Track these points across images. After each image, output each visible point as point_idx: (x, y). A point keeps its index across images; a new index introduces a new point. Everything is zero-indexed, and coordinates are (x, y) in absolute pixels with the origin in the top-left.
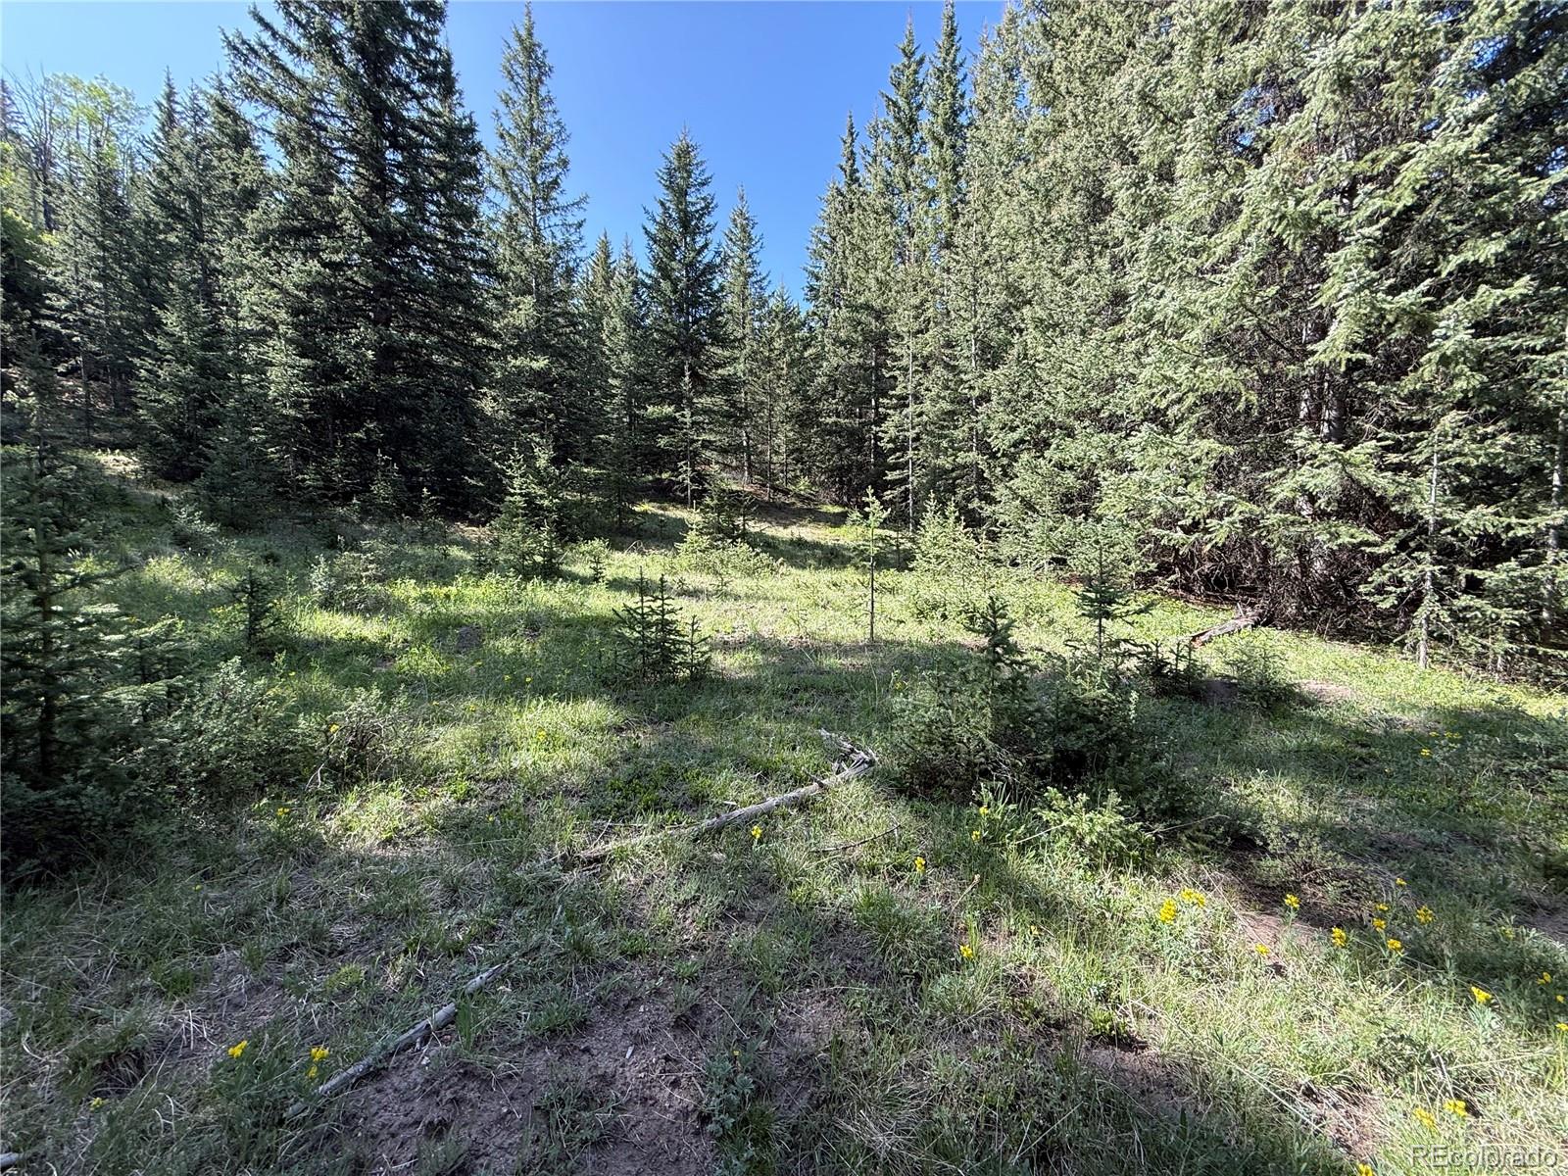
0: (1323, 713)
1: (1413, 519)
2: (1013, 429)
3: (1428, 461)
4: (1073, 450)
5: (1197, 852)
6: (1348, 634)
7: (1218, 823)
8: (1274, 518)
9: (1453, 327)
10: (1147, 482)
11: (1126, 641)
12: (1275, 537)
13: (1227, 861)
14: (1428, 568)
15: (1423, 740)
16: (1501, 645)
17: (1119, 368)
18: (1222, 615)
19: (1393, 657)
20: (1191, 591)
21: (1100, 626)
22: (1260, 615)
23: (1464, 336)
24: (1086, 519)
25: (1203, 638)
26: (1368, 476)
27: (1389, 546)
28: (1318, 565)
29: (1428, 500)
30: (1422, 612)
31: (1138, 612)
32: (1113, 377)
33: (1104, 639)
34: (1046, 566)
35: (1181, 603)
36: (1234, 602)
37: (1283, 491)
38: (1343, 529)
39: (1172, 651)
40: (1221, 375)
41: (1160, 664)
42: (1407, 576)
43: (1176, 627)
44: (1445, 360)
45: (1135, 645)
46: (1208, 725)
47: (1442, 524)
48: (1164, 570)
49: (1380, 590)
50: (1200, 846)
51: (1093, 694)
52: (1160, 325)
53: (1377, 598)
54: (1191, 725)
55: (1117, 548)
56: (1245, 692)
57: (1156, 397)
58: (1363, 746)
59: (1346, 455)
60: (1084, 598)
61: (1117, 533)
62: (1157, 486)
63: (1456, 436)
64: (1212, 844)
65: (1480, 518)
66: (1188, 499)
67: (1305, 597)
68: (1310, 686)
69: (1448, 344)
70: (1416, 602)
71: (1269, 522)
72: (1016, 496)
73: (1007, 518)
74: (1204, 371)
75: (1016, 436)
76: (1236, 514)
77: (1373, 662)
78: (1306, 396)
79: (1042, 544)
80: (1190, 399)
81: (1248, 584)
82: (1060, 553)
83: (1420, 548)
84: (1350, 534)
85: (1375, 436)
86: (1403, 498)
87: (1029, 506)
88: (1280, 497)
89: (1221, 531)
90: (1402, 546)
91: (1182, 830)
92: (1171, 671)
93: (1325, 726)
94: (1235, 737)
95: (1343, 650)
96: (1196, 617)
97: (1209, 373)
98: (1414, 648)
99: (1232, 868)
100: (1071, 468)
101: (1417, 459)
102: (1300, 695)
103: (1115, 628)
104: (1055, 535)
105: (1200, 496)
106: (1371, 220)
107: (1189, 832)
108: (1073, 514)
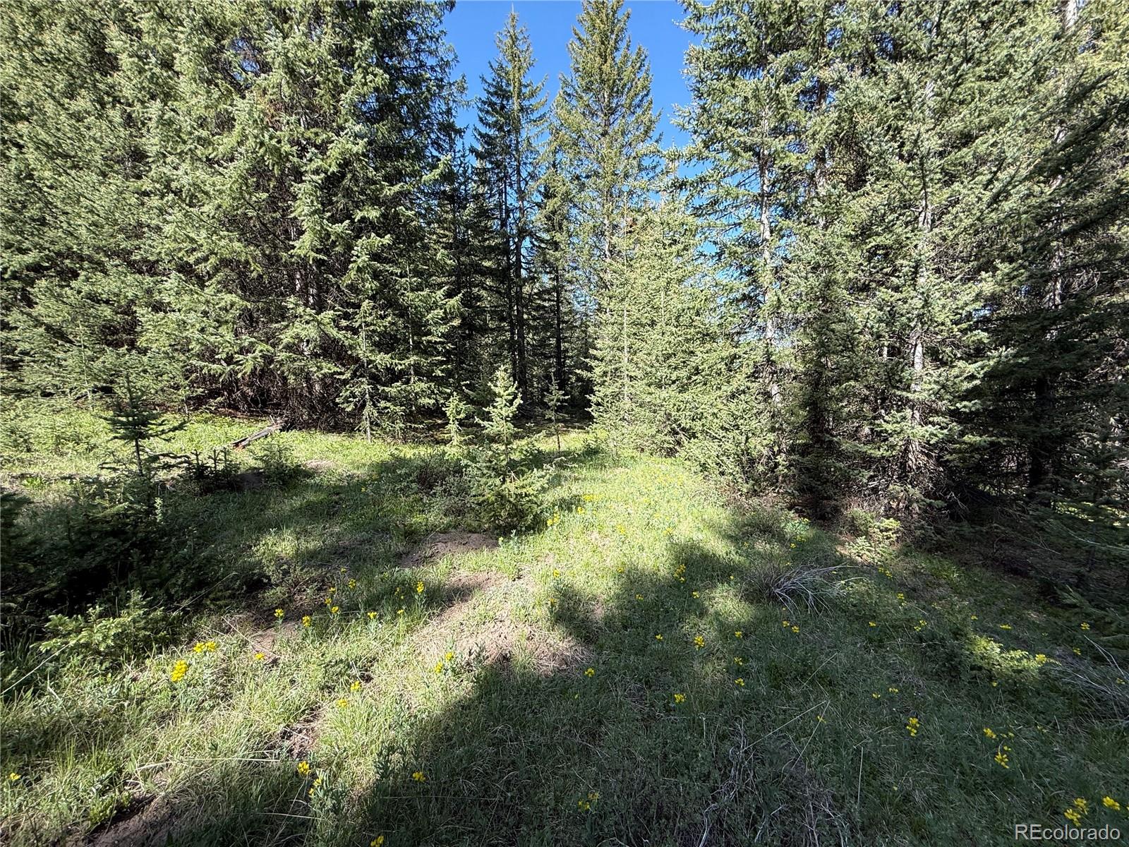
0: (317, 480)
1: (357, 360)
2: (23, 251)
3: (360, 326)
4: (106, 285)
5: (220, 607)
6: (336, 428)
7: (235, 578)
8: (282, 356)
9: (361, 253)
10: (185, 322)
11: (163, 455)
12: (285, 368)
13: (244, 604)
14: (366, 387)
15: (364, 483)
16: (400, 424)
17: (144, 218)
18: (260, 425)
19: (358, 438)
20: (237, 409)
21: (137, 446)
22: (286, 422)
23: (366, 258)
24: (129, 351)
25: (243, 443)
26: (333, 332)
27: (347, 375)
28: (317, 387)
29: (363, 349)
30: (366, 412)
31: (175, 429)
32: (140, 225)
33: (144, 457)
34: (90, 396)
35: (228, 419)
36: (268, 414)
37: (287, 337)
38: (324, 364)
39: (210, 457)
40: (233, 246)
41: (201, 469)
42: (357, 391)
43: (223, 438)
44: (359, 270)
45: (175, 457)
46: (242, 506)
47: (370, 362)
48: (214, 394)
49: (347, 401)
50: (221, 603)
51: (114, 510)
52: (177, 193)
53: (346, 405)
54: (228, 510)
55: (165, 377)
56: (269, 477)
57: (183, 252)
58: (338, 494)
59: (319, 318)
60: (114, 422)
61: (162, 363)
62: (193, 326)
63: (370, 314)
64: (233, 596)
65: (382, 359)
66: (219, 339)
67: (312, 408)
68: (311, 464)
69: (359, 260)
70: (363, 406)
71: (280, 359)
72: (38, 323)
73: (27, 346)
74: (219, 240)
75: (29, 259)
76: (257, 352)
77: (346, 443)
78: (298, 276)
79: (82, 372)
80: (213, 260)
81: (275, 401)
82: (105, 381)
83: (362, 376)
84: (328, 367)
85: (333, 308)
86: (351, 347)
87: (57, 334)
88: (285, 341)
89: (248, 364)
90: (354, 375)
91: (207, 596)
92: (211, 472)
93: (319, 488)
94: (262, 510)
95: (334, 438)
96: (242, 428)
97: (223, 243)
98: (365, 432)
99: (249, 607)
100: (107, 302)
101: (356, 325)
102: (304, 471)
103: (154, 445)
104: (97, 365)
105: (229, 337)
106: (316, 172)
107: (211, 596)
108: (116, 345)
